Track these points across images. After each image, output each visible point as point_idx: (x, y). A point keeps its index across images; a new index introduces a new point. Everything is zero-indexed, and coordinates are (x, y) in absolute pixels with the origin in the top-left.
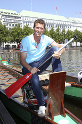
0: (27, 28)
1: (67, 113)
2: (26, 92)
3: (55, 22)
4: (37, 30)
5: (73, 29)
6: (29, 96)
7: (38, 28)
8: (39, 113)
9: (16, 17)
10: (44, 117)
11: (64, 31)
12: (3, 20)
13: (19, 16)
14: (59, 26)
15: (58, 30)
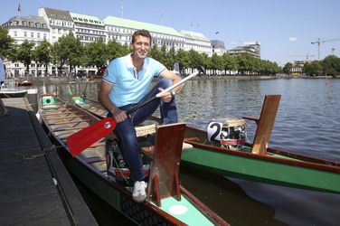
0: (113, 43)
1: (182, 192)
2: (112, 157)
3: (159, 36)
4: (138, 46)
5: (187, 48)
6: (118, 162)
7: (140, 43)
8: (135, 195)
9: (96, 26)
10: (145, 201)
11: (173, 50)
12: (76, 30)
13: (102, 24)
14: (165, 42)
15: (163, 49)
